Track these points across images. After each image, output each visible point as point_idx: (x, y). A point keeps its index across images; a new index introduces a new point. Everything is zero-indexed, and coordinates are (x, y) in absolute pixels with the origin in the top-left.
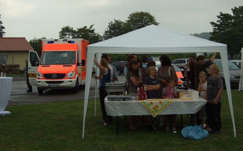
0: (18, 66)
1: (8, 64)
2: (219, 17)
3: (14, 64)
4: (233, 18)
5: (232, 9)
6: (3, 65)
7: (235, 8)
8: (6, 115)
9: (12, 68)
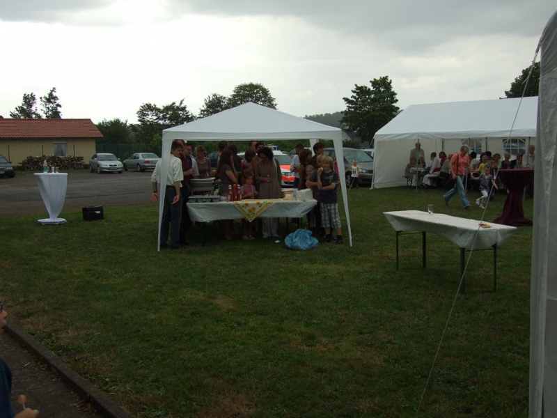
0: (81, 158)
1: (67, 156)
2: (354, 92)
3: (76, 156)
4: (372, 92)
5: (371, 82)
6: (61, 157)
7: (375, 79)
8: (60, 224)
9: (72, 161)
